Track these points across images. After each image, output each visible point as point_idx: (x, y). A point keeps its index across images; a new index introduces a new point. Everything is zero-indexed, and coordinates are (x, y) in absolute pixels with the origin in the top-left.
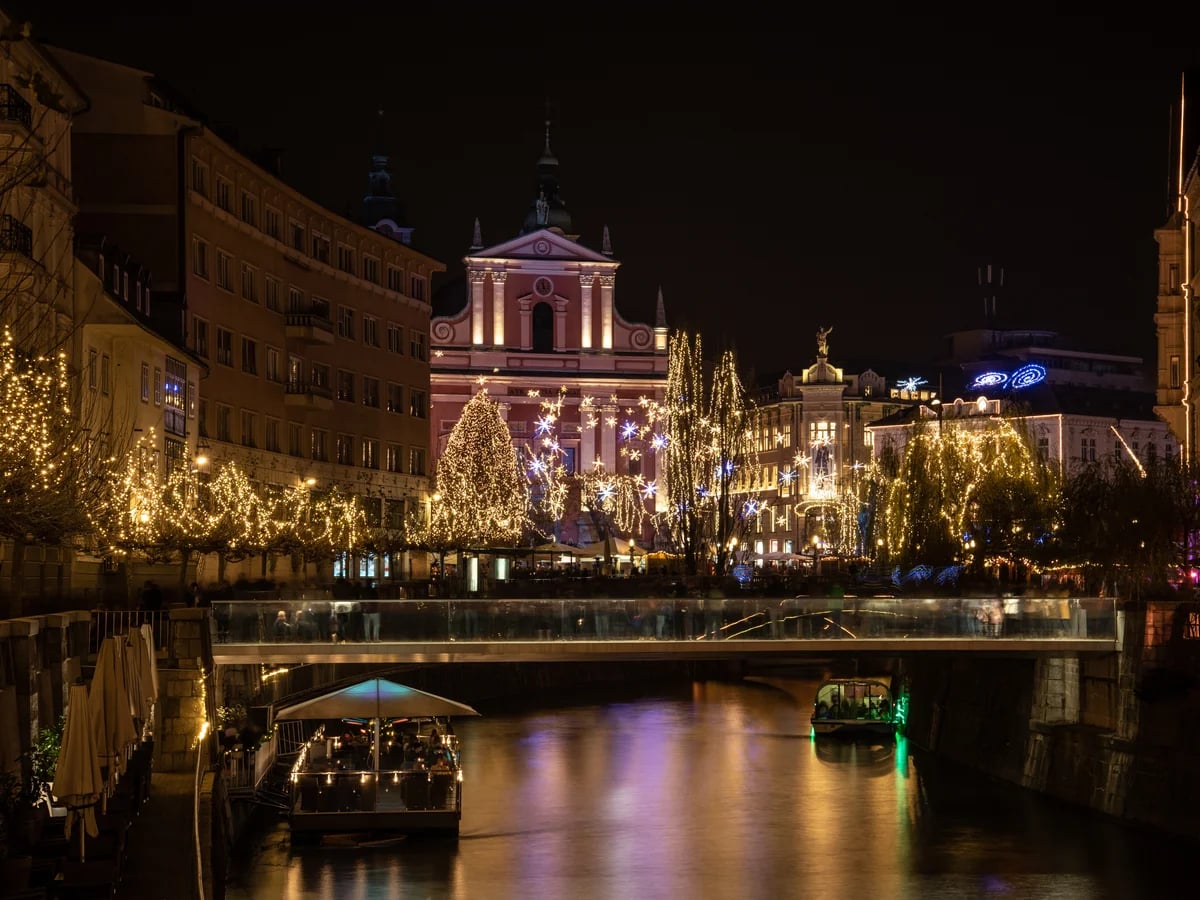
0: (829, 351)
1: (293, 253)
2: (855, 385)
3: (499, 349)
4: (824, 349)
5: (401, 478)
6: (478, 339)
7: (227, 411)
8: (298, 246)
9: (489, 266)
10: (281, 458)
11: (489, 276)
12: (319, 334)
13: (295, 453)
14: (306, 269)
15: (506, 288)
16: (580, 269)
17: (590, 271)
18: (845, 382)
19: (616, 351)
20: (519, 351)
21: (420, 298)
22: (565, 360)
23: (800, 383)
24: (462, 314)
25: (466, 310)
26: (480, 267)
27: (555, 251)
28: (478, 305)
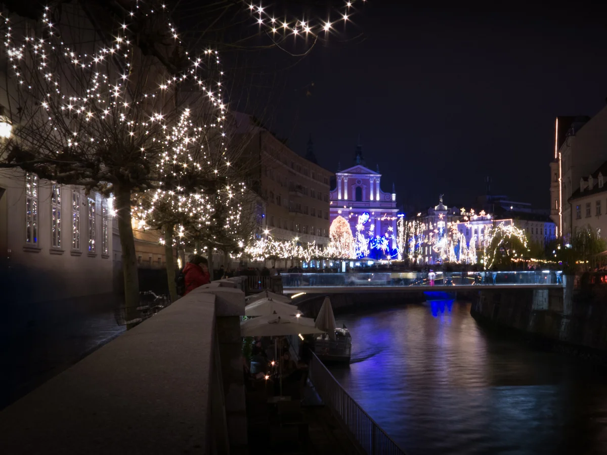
0: (443, 201)
1: (291, 169)
2: (451, 211)
3: (346, 201)
4: (441, 200)
5: (322, 237)
6: (340, 197)
7: (273, 217)
8: (292, 167)
9: (343, 176)
10: (288, 231)
11: (343, 179)
12: (299, 194)
13: (292, 230)
14: (295, 174)
15: (348, 182)
16: (370, 177)
17: (372, 177)
18: (447, 210)
19: (380, 201)
20: (352, 201)
21: (327, 183)
22: (365, 204)
23: (434, 210)
24: (335, 190)
25: (336, 189)
26: (341, 176)
27: (362, 172)
28: (340, 187)
